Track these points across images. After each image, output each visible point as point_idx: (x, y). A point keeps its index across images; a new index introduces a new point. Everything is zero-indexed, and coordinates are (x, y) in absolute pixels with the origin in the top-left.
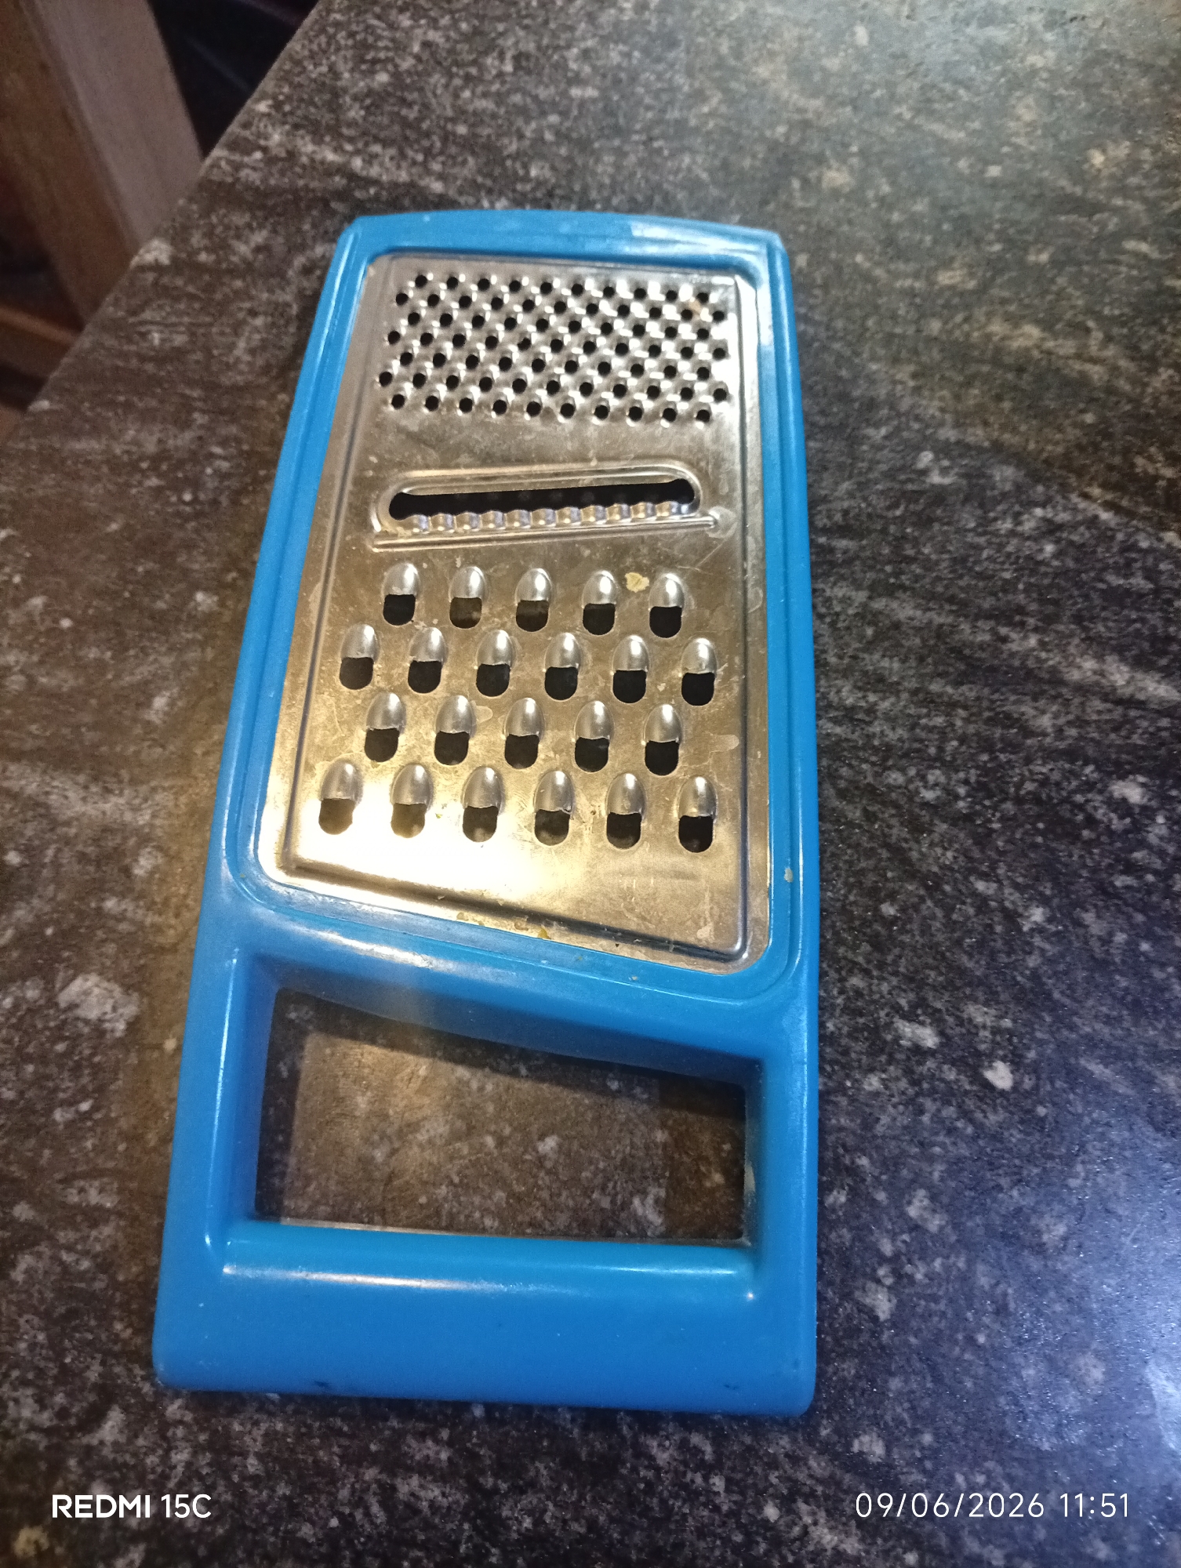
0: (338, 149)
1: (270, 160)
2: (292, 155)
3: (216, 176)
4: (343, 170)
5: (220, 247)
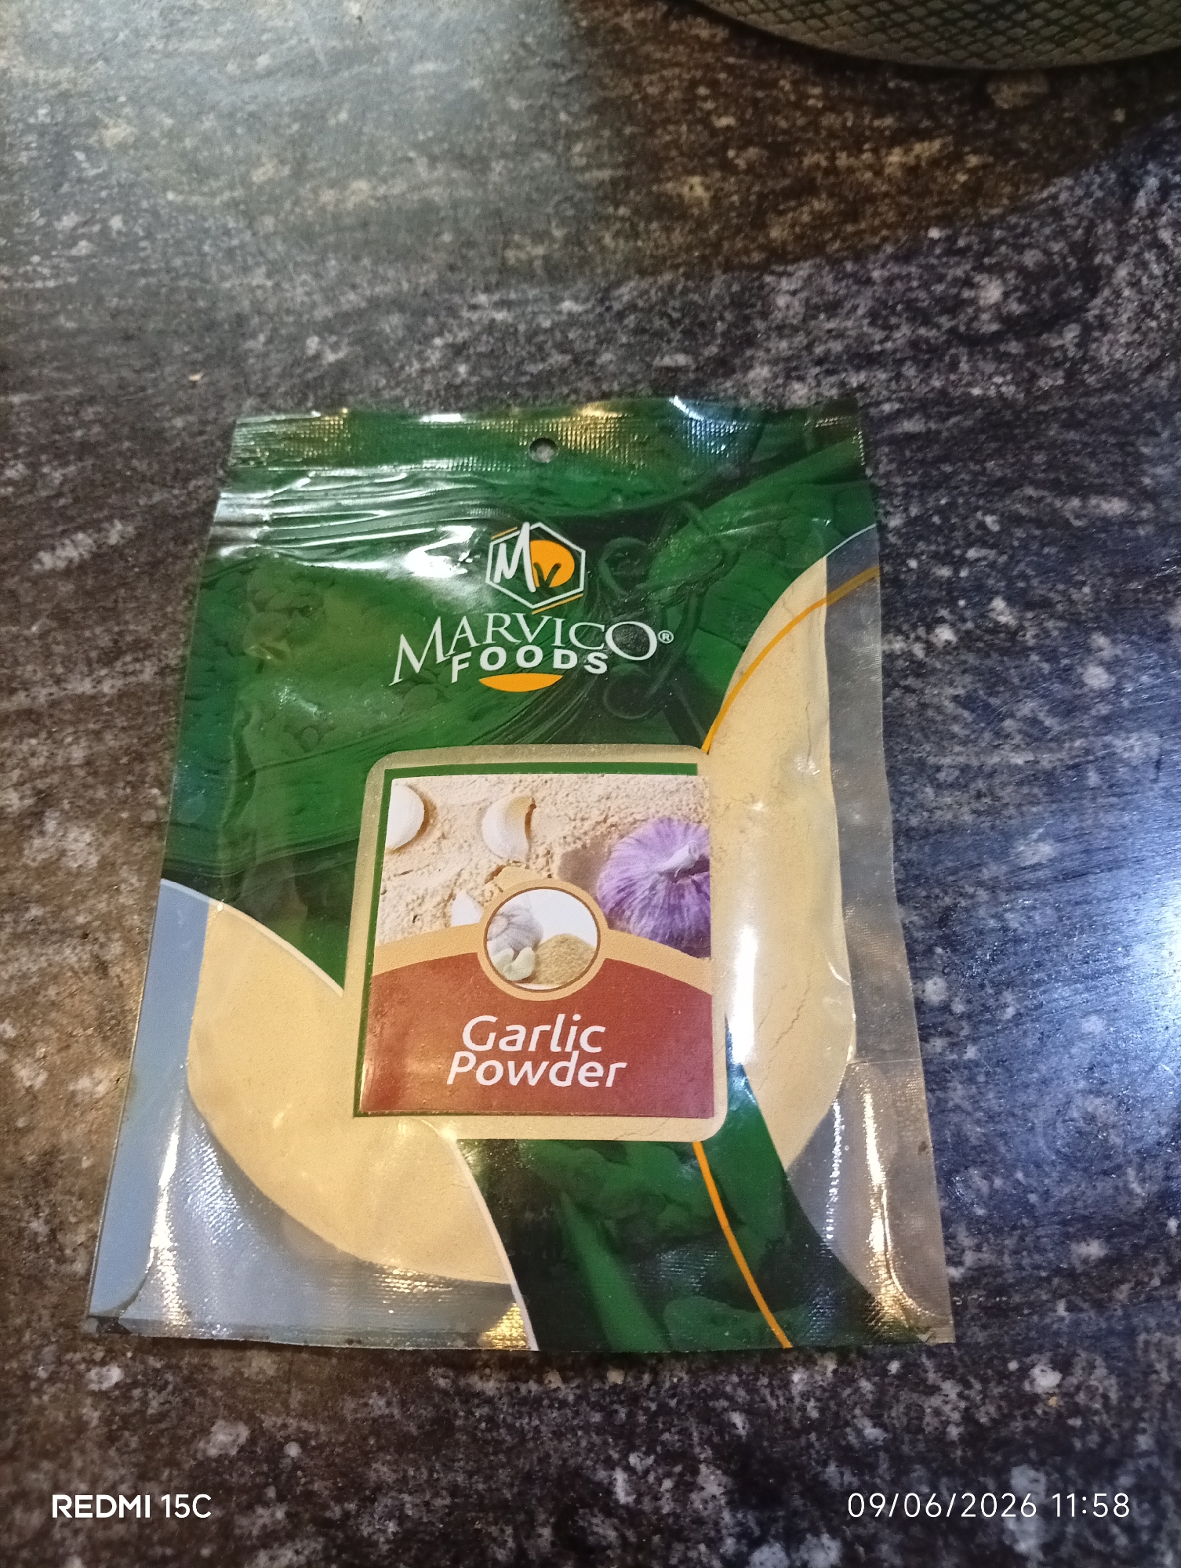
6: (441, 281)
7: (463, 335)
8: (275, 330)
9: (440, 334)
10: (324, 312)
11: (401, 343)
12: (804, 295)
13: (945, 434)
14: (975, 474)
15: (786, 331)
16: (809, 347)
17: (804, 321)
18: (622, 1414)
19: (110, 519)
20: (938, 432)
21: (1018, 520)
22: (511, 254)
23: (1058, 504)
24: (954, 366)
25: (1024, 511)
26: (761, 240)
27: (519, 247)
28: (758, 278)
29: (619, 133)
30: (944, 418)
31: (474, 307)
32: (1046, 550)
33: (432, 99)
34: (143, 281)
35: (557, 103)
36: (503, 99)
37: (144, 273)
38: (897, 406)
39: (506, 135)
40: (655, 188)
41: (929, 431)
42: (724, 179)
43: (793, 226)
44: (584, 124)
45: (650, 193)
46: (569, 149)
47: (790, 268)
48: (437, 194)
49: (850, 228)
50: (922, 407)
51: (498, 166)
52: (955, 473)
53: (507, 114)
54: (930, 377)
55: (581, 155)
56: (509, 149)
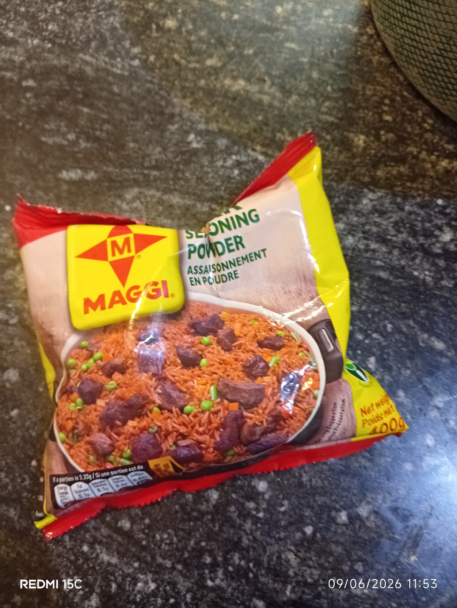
6: (249, 134)
7: (244, 159)
8: (182, 126)
9: (236, 154)
10: (202, 126)
11: (221, 151)
12: (374, 203)
13: (393, 284)
14: (395, 305)
15: (359, 214)
16: (364, 225)
17: (368, 213)
18: (81, 561)
19: (91, 169)
20: (391, 282)
21: (400, 332)
22: (279, 135)
23: (419, 333)
24: (413, 259)
25: (404, 329)
26: (372, 174)
27: (283, 133)
28: (362, 188)
29: (346, 104)
30: (397, 277)
31: (254, 150)
32: (403, 349)
33: (286, 59)
34: (148, 85)
35: (330, 81)
36: (311, 70)
37: (151, 82)
38: (382, 264)
39: (304, 86)
40: (345, 133)
41: (388, 280)
42: (373, 142)
43: (387, 173)
44: (335, 95)
45: (342, 135)
46: (323, 102)
47: (376, 190)
48: (266, 99)
49: (409, 184)
50: (391, 269)
51: (294, 98)
52: (388, 301)
53: (309, 78)
54: (402, 259)
55: (326, 107)
56: (302, 92)
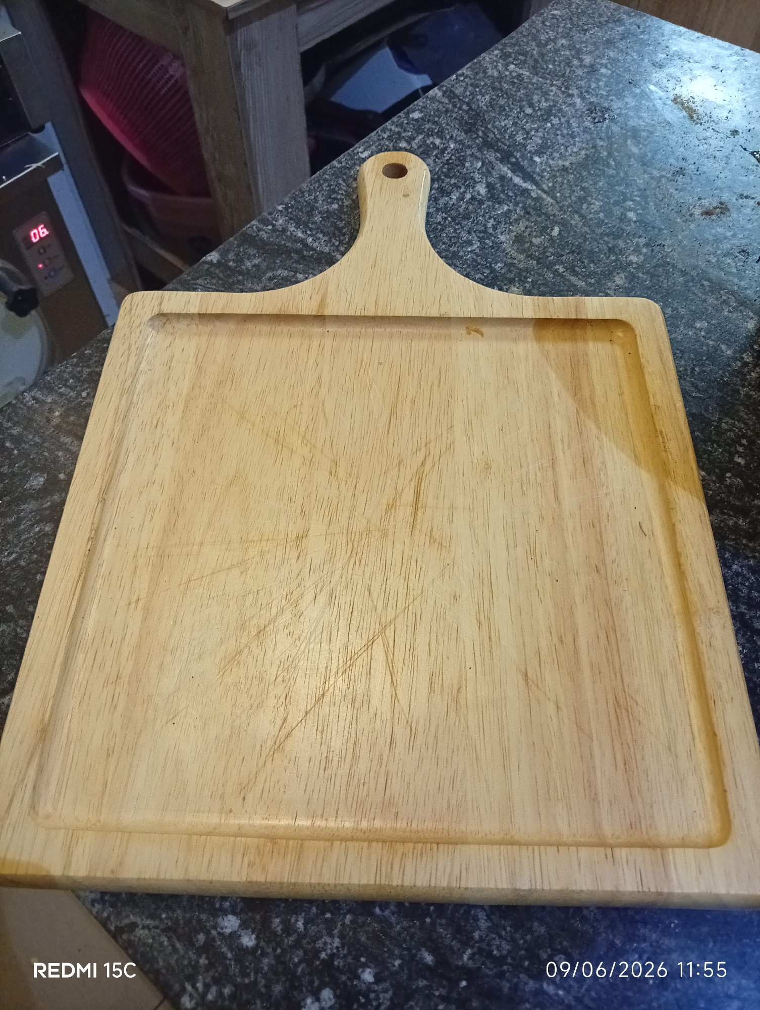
0: (304, 232)
1: (274, 230)
2: (284, 230)
3: (249, 231)
4: (302, 241)
5: (239, 261)
